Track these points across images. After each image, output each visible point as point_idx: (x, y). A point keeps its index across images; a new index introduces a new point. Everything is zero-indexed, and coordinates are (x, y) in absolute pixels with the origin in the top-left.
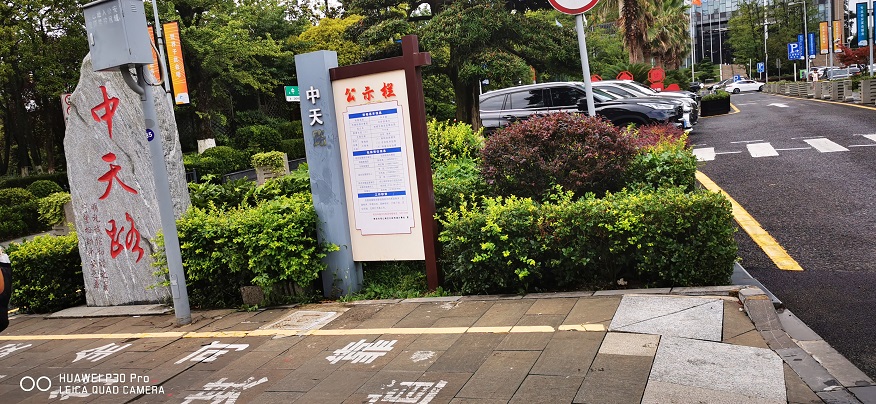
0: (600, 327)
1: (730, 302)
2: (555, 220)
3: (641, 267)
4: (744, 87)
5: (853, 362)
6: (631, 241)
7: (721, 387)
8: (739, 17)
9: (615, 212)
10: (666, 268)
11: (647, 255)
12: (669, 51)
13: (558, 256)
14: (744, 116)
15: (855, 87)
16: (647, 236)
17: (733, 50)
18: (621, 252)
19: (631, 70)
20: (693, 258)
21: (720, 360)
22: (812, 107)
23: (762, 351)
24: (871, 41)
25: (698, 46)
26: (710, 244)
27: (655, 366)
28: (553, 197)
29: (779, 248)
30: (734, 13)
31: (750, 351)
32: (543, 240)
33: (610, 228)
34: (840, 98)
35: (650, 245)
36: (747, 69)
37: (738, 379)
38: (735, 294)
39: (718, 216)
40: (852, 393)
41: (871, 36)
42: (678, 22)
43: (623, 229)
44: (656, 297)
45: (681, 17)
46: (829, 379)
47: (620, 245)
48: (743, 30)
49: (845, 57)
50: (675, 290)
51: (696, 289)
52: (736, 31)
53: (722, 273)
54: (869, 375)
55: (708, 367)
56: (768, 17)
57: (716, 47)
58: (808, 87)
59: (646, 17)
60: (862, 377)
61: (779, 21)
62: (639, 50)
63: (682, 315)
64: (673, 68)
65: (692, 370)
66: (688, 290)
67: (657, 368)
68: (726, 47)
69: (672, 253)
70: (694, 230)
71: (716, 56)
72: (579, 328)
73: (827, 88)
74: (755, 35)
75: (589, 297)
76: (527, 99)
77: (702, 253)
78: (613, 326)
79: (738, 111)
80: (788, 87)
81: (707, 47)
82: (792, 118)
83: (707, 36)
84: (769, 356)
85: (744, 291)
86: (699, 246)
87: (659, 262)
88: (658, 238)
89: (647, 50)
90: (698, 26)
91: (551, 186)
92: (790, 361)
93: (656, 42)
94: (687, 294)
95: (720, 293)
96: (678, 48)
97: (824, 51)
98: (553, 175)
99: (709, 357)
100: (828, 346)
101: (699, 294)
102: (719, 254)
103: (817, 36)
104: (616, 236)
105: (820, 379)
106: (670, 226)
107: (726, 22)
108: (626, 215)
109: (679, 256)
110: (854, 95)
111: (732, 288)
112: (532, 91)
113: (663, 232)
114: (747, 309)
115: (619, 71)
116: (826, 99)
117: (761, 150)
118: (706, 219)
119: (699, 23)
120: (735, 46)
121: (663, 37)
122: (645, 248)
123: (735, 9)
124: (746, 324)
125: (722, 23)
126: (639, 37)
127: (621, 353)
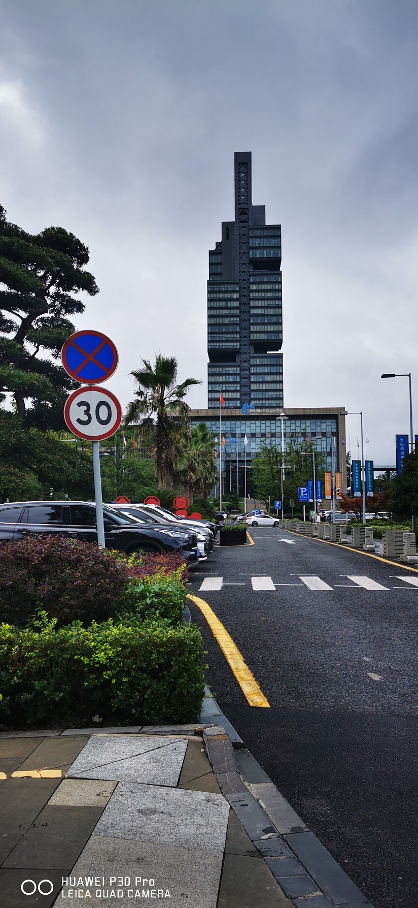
0: (57, 773)
1: (194, 742)
2: (32, 649)
3: (114, 704)
4: (261, 521)
5: (293, 806)
6: (106, 675)
7: (163, 839)
8: (260, 459)
9: (92, 644)
10: (140, 704)
11: (120, 690)
12: (198, 481)
13: (30, 689)
14: (256, 548)
15: (349, 532)
16: (123, 671)
17: (256, 487)
18: (96, 687)
19: (159, 495)
20: (165, 695)
21: (170, 808)
22: (314, 546)
23: (214, 796)
24: (364, 492)
25: (226, 479)
26: (181, 680)
27: (103, 818)
28: (37, 623)
29: (254, 683)
30: (258, 454)
31: (201, 796)
32: (15, 672)
33: (86, 660)
34: (337, 540)
35: (125, 680)
36: (267, 504)
37: (183, 829)
38: (199, 733)
39: (190, 653)
40: (285, 841)
41: (364, 489)
42: (207, 456)
43: (98, 662)
44: (124, 736)
45: (210, 452)
46: (268, 826)
47: (95, 679)
48: (264, 470)
49: (344, 504)
50: (145, 729)
51: (166, 728)
52: (259, 470)
53: (191, 711)
54: (304, 821)
55: (156, 817)
56: (286, 461)
57: (242, 482)
58: (314, 527)
59: (177, 448)
60: (298, 822)
61: (295, 466)
62: (168, 477)
63: (144, 758)
64: (202, 496)
65: (140, 820)
66: (158, 729)
67: (105, 819)
68: (250, 483)
69: (146, 688)
70: (167, 666)
71: (242, 490)
72: (34, 774)
73: (328, 530)
74: (273, 476)
75: (55, 738)
76: (48, 514)
77: (174, 689)
78: (71, 772)
79: (252, 543)
80: (299, 525)
81: (234, 481)
82: (295, 555)
83: (234, 471)
84: (218, 802)
85: (208, 731)
86: (172, 682)
87: (132, 698)
88: (133, 673)
89: (177, 478)
90: (227, 462)
91: (37, 612)
92: (237, 808)
93: (185, 472)
94: (156, 734)
95: (186, 733)
96: (206, 479)
97: (328, 497)
98: (41, 600)
99: (160, 806)
100: (275, 789)
101: (166, 734)
102: (189, 692)
103: (323, 483)
104: (92, 669)
105: (261, 826)
106: (145, 661)
107: (250, 461)
108: (103, 647)
109: (152, 692)
110: (348, 539)
111: (198, 727)
112: (54, 507)
113: (139, 667)
114: (208, 750)
115: (148, 495)
116: (327, 539)
117: (262, 583)
118: (180, 655)
119: (227, 459)
120: (257, 483)
121: (192, 468)
122: (119, 683)
123: (259, 451)
124: (205, 766)
125: (247, 461)
126: (169, 465)
127: (71, 804)
